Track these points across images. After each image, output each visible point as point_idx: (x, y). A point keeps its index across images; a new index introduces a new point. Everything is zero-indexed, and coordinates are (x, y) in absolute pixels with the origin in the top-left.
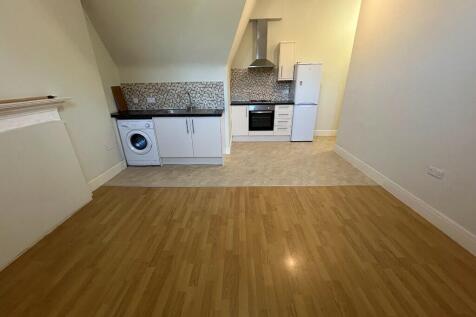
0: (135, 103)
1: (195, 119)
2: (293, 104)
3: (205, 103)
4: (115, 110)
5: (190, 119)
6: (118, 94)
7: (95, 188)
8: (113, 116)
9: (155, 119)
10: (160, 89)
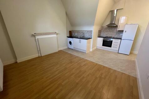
0: (73, 35)
1: (81, 39)
2: (121, 39)
3: (87, 36)
4: (68, 35)
5: (80, 39)
6: (70, 32)
7: (60, 50)
8: (67, 37)
9: (74, 38)
10: (78, 32)
